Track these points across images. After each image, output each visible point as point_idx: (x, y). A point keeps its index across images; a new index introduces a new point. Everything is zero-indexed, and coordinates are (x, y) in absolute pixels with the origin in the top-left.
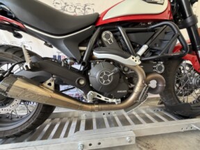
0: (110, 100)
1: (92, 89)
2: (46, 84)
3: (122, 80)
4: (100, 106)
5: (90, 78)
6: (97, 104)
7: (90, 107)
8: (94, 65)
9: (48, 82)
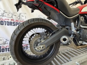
5: (82, 36)
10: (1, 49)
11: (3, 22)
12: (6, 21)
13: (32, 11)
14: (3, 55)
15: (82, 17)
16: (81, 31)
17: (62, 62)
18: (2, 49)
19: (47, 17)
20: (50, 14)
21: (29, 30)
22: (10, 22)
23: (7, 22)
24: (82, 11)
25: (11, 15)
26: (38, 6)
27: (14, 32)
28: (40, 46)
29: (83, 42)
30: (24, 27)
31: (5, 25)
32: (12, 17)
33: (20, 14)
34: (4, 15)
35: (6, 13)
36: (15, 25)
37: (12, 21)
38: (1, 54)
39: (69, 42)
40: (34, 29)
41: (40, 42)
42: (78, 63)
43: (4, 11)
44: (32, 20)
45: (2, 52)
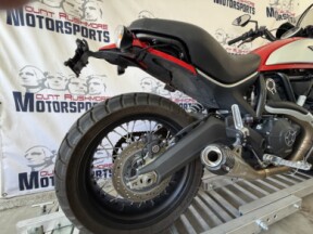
2: (235, 151)
10: (40, 178)
11: (43, 102)
12: (51, 99)
13: (121, 72)
14: (43, 196)
15: (271, 80)
16: (267, 124)
17: (214, 218)
18: (42, 180)
19: (164, 84)
20: (171, 76)
21: (111, 128)
22: (62, 103)
23: (54, 103)
24: (267, 63)
25: (63, 84)
26: (133, 56)
27: (66, 137)
28: (140, 177)
29: (274, 159)
30: (92, 124)
31: (50, 110)
32: (67, 88)
33: (90, 78)
34: (46, 83)
35: (50, 77)
36: (75, 111)
37: (68, 100)
38: (40, 195)
39: (226, 164)
40: (124, 125)
41: (141, 164)
42: (262, 225)
43: (45, 74)
44: (116, 102)
45: (43, 186)
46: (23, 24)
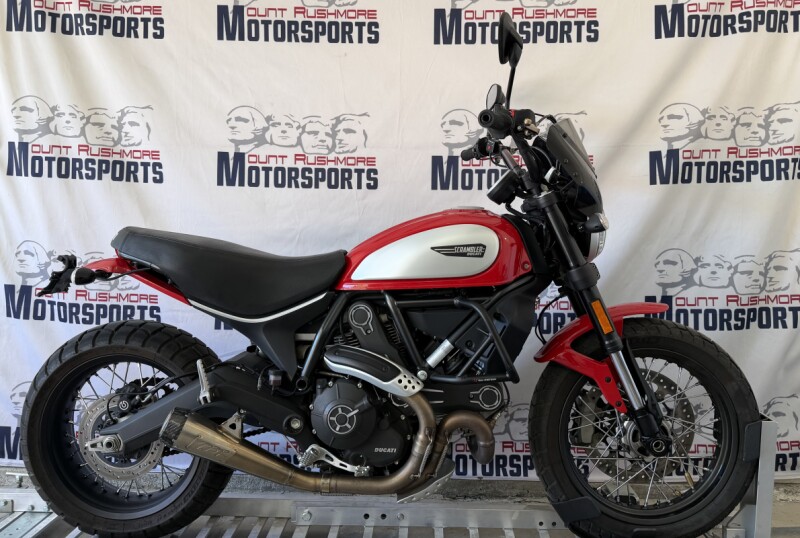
0: (349, 468)
1: (316, 440)
2: (226, 426)
3: (385, 423)
4: (333, 482)
5: (313, 418)
6: (328, 476)
7: (311, 481)
8: (323, 389)
9: (231, 421)
11: (43, 304)
12: (56, 299)
15: (362, 307)
23: (60, 305)
46: (26, 175)
